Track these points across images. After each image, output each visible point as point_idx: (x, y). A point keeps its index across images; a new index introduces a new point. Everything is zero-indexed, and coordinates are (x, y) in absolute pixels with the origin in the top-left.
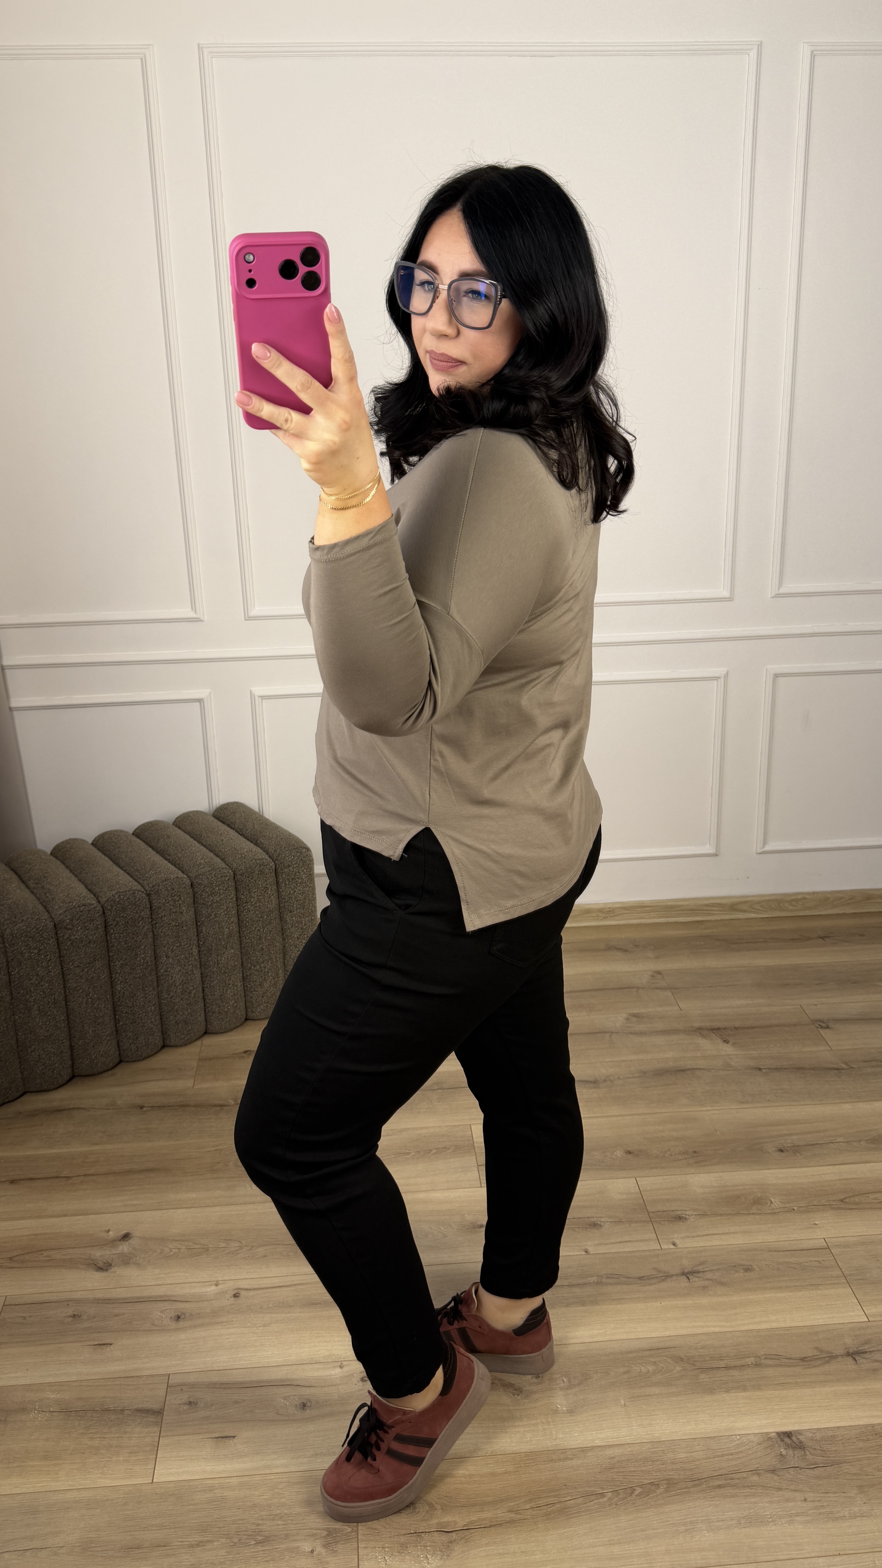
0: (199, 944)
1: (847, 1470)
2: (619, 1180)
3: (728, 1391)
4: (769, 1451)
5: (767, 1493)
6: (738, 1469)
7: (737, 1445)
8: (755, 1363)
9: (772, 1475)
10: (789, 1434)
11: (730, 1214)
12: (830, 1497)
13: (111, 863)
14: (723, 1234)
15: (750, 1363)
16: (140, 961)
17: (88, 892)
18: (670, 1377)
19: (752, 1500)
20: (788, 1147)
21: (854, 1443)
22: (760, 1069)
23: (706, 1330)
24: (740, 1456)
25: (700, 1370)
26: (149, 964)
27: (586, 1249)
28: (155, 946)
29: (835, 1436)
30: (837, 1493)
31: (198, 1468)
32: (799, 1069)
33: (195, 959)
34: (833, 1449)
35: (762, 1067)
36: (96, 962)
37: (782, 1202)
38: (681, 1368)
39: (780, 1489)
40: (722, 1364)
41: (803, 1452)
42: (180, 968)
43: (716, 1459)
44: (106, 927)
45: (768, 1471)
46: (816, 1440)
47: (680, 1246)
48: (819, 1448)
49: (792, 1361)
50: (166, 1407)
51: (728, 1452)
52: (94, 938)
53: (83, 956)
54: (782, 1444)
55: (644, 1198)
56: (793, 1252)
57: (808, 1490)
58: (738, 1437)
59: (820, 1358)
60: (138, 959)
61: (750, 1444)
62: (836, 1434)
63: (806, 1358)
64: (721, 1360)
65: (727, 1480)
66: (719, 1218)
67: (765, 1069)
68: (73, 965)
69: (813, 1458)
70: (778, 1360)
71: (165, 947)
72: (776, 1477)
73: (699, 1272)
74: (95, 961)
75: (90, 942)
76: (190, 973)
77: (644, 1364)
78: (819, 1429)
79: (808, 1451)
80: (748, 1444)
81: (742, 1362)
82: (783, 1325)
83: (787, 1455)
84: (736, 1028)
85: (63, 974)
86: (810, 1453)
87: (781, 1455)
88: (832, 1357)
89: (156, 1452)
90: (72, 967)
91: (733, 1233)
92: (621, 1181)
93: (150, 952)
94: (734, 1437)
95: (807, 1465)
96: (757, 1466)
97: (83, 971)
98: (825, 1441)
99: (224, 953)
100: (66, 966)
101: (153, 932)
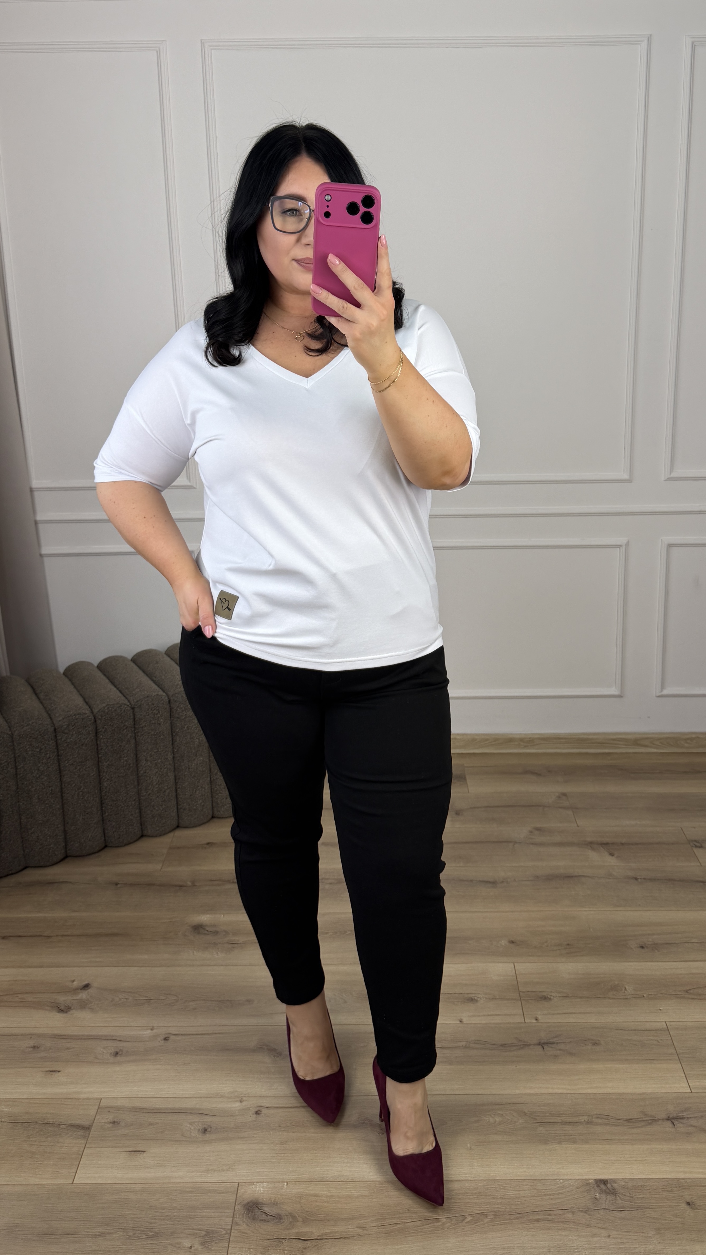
0: (173, 751)
1: (648, 1215)
2: (500, 964)
3: (560, 1142)
4: (586, 1194)
5: (577, 1228)
6: (556, 1207)
7: (559, 1187)
8: (586, 1121)
9: (584, 1214)
10: (605, 1182)
11: (588, 997)
12: (630, 1235)
13: (107, 681)
14: (580, 1013)
15: (583, 1121)
16: (123, 762)
17: (85, 704)
18: (512, 1127)
19: (564, 1233)
20: (649, 944)
21: (660, 1192)
22: (636, 879)
23: (550, 1091)
24: (560, 1197)
25: (539, 1124)
26: (131, 765)
27: (461, 1019)
28: (136, 751)
29: (645, 1185)
30: (637, 1233)
31: (111, 1174)
32: (670, 881)
33: (170, 764)
34: (641, 1196)
35: (638, 877)
36: (88, 762)
37: (634, 990)
38: (523, 1121)
39: (589, 1226)
40: (559, 1120)
41: (614, 1197)
42: (156, 770)
43: (540, 1198)
44: (96, 733)
45: (582, 1211)
46: (628, 1188)
47: (541, 1021)
48: (629, 1195)
49: (619, 1121)
50: (94, 1124)
51: (551, 1193)
52: (86, 742)
53: (76, 756)
54: (597, 1189)
55: (518, 980)
56: (636, 1032)
57: (613, 1229)
58: (561, 1181)
59: (644, 1121)
60: (122, 761)
61: (571, 1187)
62: (645, 1184)
63: (631, 1119)
64: (558, 1116)
65: (546, 1215)
66: (579, 1000)
67: (641, 879)
68: (68, 763)
69: (622, 1203)
70: (608, 1119)
71: (144, 752)
72: (587, 1216)
73: (554, 1043)
74: (86, 761)
75: (83, 745)
76: (165, 775)
77: (492, 1116)
78: (631, 1179)
79: (619, 1196)
80: (569, 1187)
81: (576, 1119)
82: (616, 1091)
83: (600, 1199)
84: (622, 844)
85: (60, 769)
86: (620, 1198)
87: (595, 1198)
88: (654, 1121)
89: (80, 1159)
90: (67, 765)
91: (589, 1013)
92: (501, 965)
93: (132, 756)
94: (558, 1180)
95: (616, 1208)
96: (572, 1205)
97: (76, 768)
98: (635, 1189)
99: (194, 759)
100: (62, 764)
101: (136, 740)
